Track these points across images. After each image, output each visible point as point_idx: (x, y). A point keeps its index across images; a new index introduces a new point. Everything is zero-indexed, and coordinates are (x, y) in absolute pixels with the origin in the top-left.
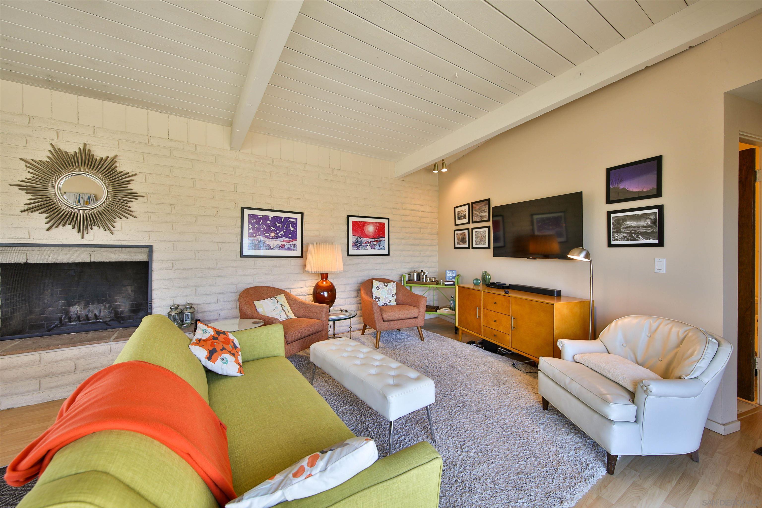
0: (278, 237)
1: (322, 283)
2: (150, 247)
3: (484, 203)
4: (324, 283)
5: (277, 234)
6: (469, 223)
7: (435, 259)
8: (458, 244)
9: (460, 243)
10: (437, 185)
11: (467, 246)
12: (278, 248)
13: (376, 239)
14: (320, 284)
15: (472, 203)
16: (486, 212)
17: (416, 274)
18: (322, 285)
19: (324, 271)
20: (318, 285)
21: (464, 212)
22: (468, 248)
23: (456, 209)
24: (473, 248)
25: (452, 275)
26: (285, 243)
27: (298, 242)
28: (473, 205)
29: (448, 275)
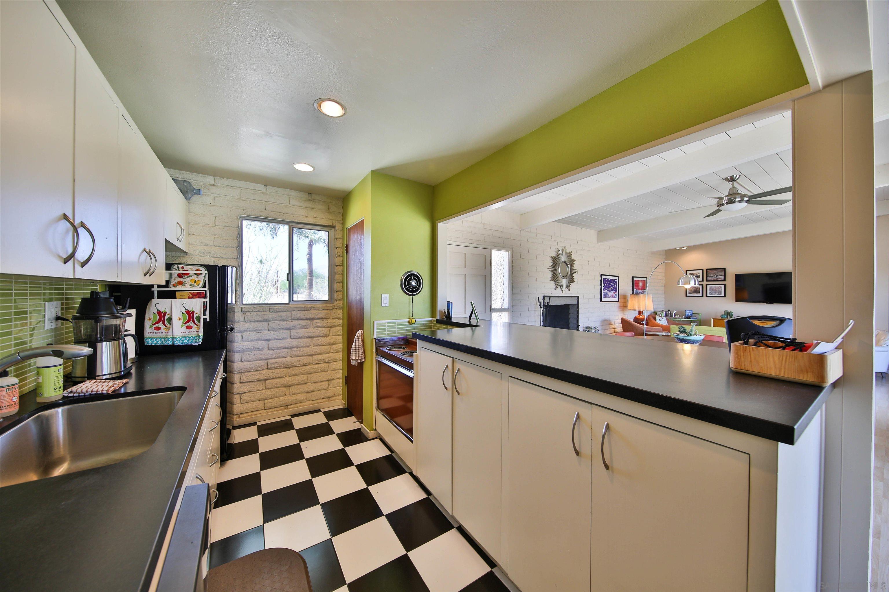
0: (612, 291)
1: (639, 316)
2: (578, 297)
3: (719, 270)
4: (641, 316)
5: (611, 289)
6: (703, 281)
7: (663, 303)
8: (689, 293)
9: (693, 293)
10: (664, 254)
11: (701, 295)
12: (611, 297)
13: (643, 291)
14: (637, 317)
15: (707, 270)
16: (722, 275)
17: (664, 312)
18: (639, 318)
19: (641, 309)
20: (638, 318)
21: (697, 274)
22: (702, 296)
23: (688, 272)
24: (707, 296)
25: (690, 313)
26: (613, 294)
27: (617, 293)
28: (708, 270)
29: (687, 313)
